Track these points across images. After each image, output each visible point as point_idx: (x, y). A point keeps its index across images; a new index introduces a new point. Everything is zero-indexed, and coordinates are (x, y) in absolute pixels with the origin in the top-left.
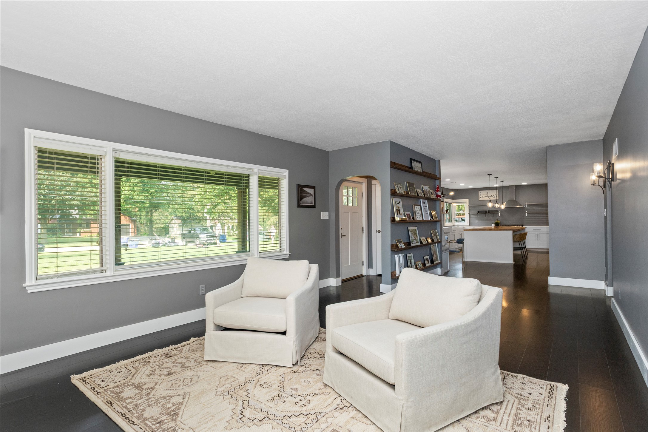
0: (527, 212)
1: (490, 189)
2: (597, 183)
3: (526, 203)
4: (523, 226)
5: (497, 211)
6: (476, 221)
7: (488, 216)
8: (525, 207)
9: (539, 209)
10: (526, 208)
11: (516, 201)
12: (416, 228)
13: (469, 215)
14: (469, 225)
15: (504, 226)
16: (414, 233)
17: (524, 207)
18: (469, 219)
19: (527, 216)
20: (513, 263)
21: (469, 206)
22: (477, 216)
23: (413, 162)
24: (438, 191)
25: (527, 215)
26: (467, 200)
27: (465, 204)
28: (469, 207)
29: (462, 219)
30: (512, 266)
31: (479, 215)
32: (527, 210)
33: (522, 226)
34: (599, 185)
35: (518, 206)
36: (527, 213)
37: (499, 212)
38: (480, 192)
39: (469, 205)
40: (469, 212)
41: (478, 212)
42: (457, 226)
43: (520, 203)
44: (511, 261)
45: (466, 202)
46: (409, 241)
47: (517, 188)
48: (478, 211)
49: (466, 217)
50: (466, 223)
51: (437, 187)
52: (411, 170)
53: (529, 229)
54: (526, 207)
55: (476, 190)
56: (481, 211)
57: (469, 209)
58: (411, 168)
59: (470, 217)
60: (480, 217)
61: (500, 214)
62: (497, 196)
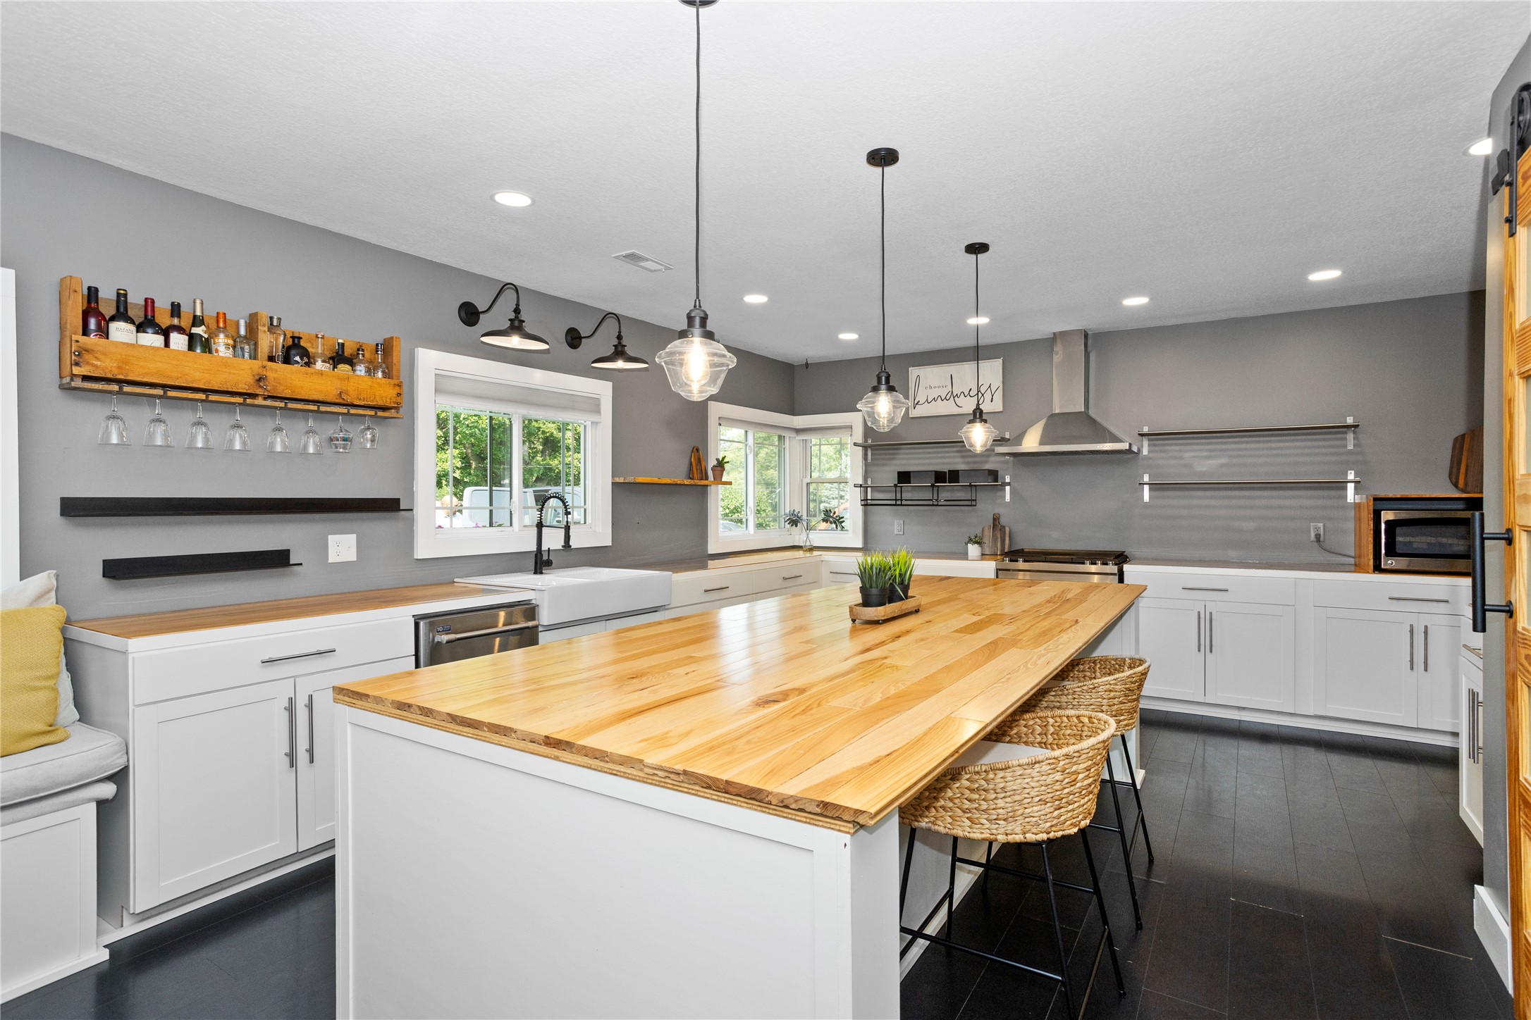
0: (1146, 477)
3: (1145, 430)
4: (1125, 560)
6: (897, 527)
7: (952, 503)
8: (1140, 449)
9: (1220, 461)
10: (1146, 458)
11: (1091, 418)
13: (864, 493)
14: (863, 549)
17: (1135, 449)
18: (864, 514)
19: (1146, 505)
21: (866, 448)
22: (898, 503)
25: (1146, 499)
27: (847, 439)
28: (865, 455)
29: (827, 512)
31: (905, 496)
32: (1146, 467)
33: (1121, 559)
35: (1106, 446)
36: (1146, 487)
37: (1007, 480)
38: (915, 372)
39: (866, 440)
40: (864, 479)
41: (904, 477)
42: (804, 549)
43: (1114, 429)
45: (849, 428)
47: (1098, 343)
48: (899, 473)
49: (851, 505)
50: (853, 537)
54: (1145, 451)
56: (917, 475)
57: (865, 464)
59: (866, 504)
60: (914, 502)
61: (1008, 488)
62: (998, 397)
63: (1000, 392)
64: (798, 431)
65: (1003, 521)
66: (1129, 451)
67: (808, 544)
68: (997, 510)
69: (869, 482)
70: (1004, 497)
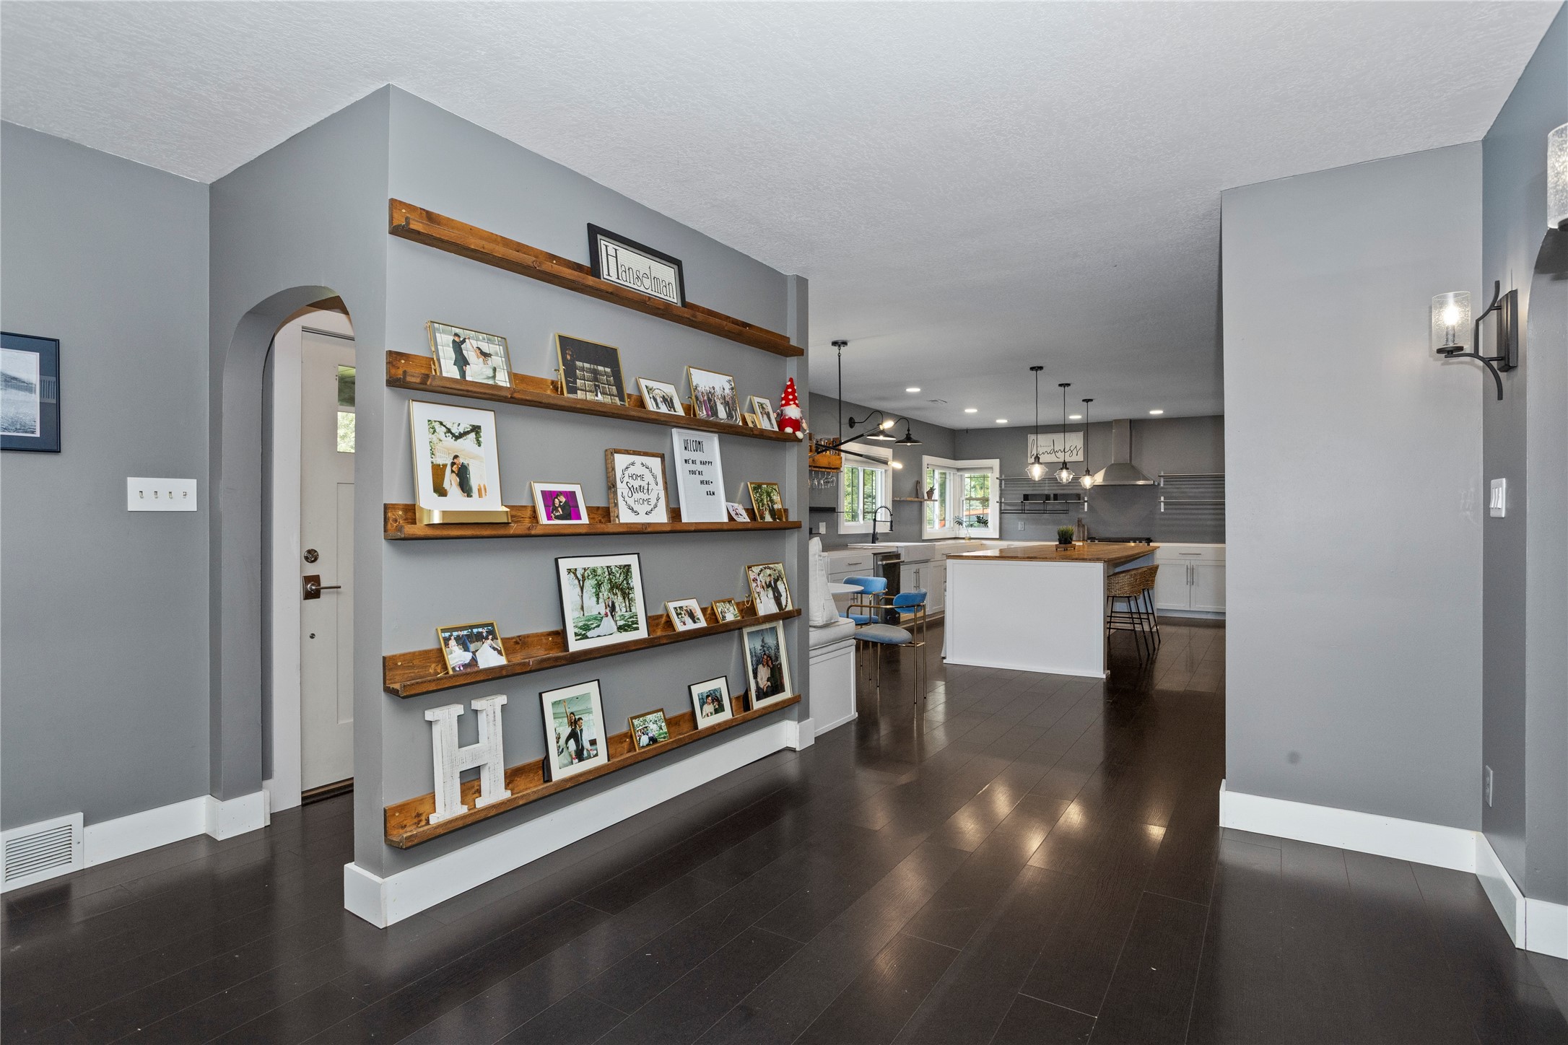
0: (1162, 499)
1: (1065, 428)
2: (1468, 348)
3: (1162, 474)
4: (1151, 541)
5: (1078, 497)
6: (1020, 526)
7: (1053, 512)
8: (1159, 484)
9: (1200, 490)
10: (1162, 488)
11: (1133, 467)
12: (632, 560)
13: (1001, 506)
14: (1001, 538)
15: (1097, 542)
16: (606, 587)
17: (1156, 484)
18: (1001, 518)
19: (1162, 513)
20: (1104, 676)
21: (1001, 481)
22: (1023, 511)
23: (603, 243)
24: (787, 404)
25: (1162, 510)
26: (995, 463)
27: (989, 475)
28: (1001, 484)
29: (978, 518)
30: (1100, 691)
31: (1027, 508)
32: (1163, 494)
33: (1149, 541)
34: (1475, 355)
35: (1141, 483)
36: (1162, 504)
37: (1086, 499)
38: (1031, 437)
39: (1001, 476)
40: (1000, 498)
41: (1026, 497)
42: (964, 538)
43: (1145, 473)
44: (1096, 669)
45: (992, 468)
46: (558, 628)
47: (1137, 426)
48: (1024, 495)
49: (993, 513)
50: (992, 530)
51: (788, 387)
52: (590, 280)
53: (1167, 552)
54: (1162, 485)
55: (1019, 434)
56: (1035, 497)
57: (1001, 490)
58: (595, 270)
59: (1002, 512)
60: (1032, 512)
61: (1086, 504)
62: (1081, 453)
63: (1082, 450)
64: (959, 470)
65: (1083, 522)
66: (1154, 485)
67: (968, 536)
68: (1080, 516)
69: (1003, 500)
70: (1084, 509)
